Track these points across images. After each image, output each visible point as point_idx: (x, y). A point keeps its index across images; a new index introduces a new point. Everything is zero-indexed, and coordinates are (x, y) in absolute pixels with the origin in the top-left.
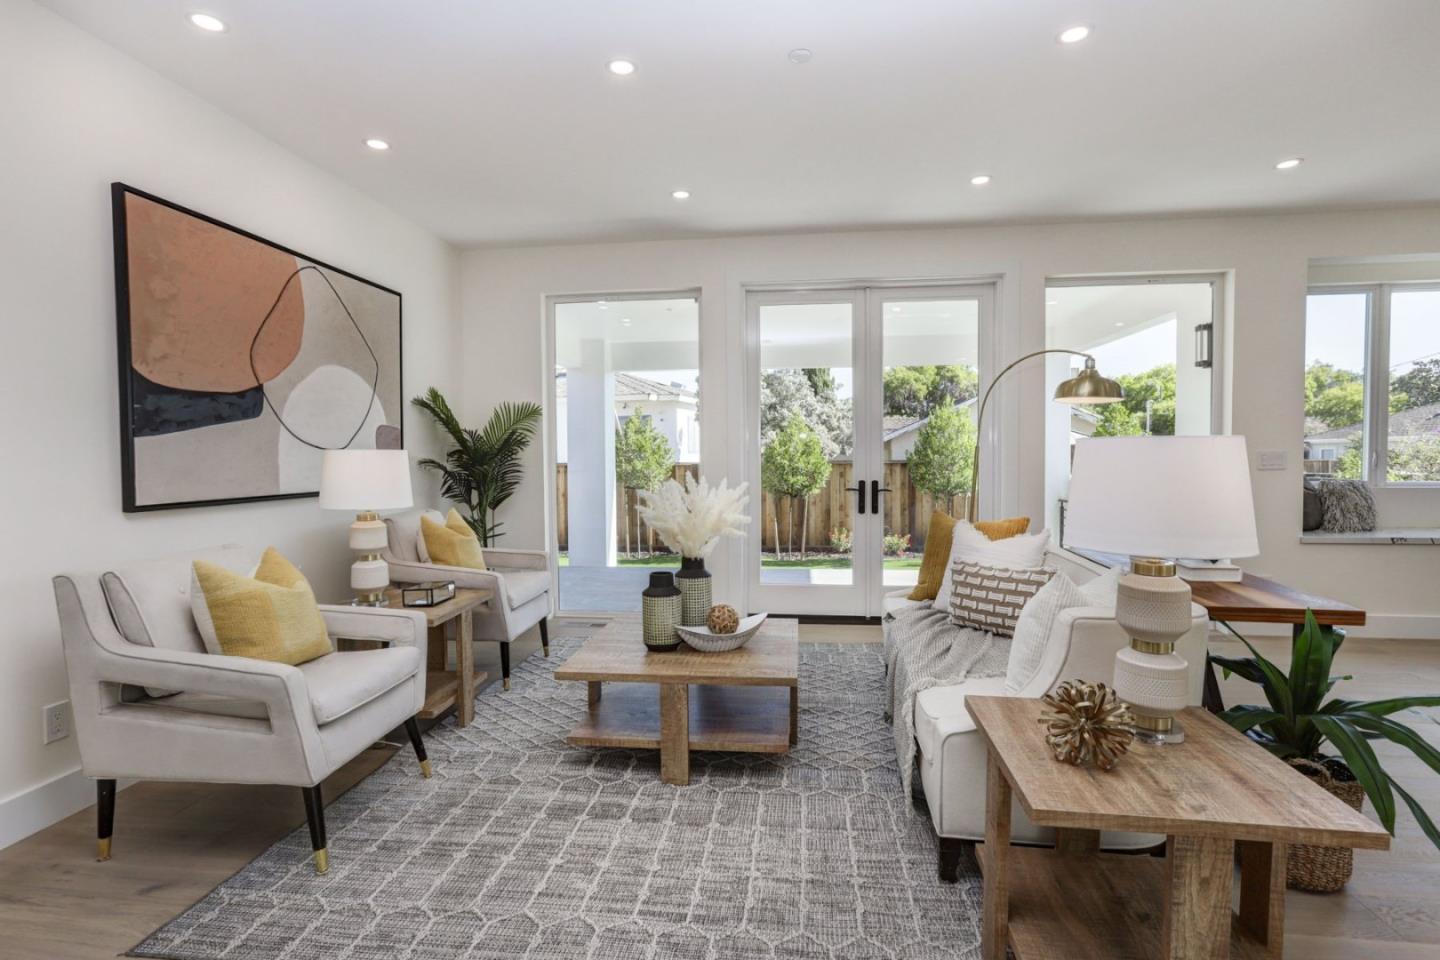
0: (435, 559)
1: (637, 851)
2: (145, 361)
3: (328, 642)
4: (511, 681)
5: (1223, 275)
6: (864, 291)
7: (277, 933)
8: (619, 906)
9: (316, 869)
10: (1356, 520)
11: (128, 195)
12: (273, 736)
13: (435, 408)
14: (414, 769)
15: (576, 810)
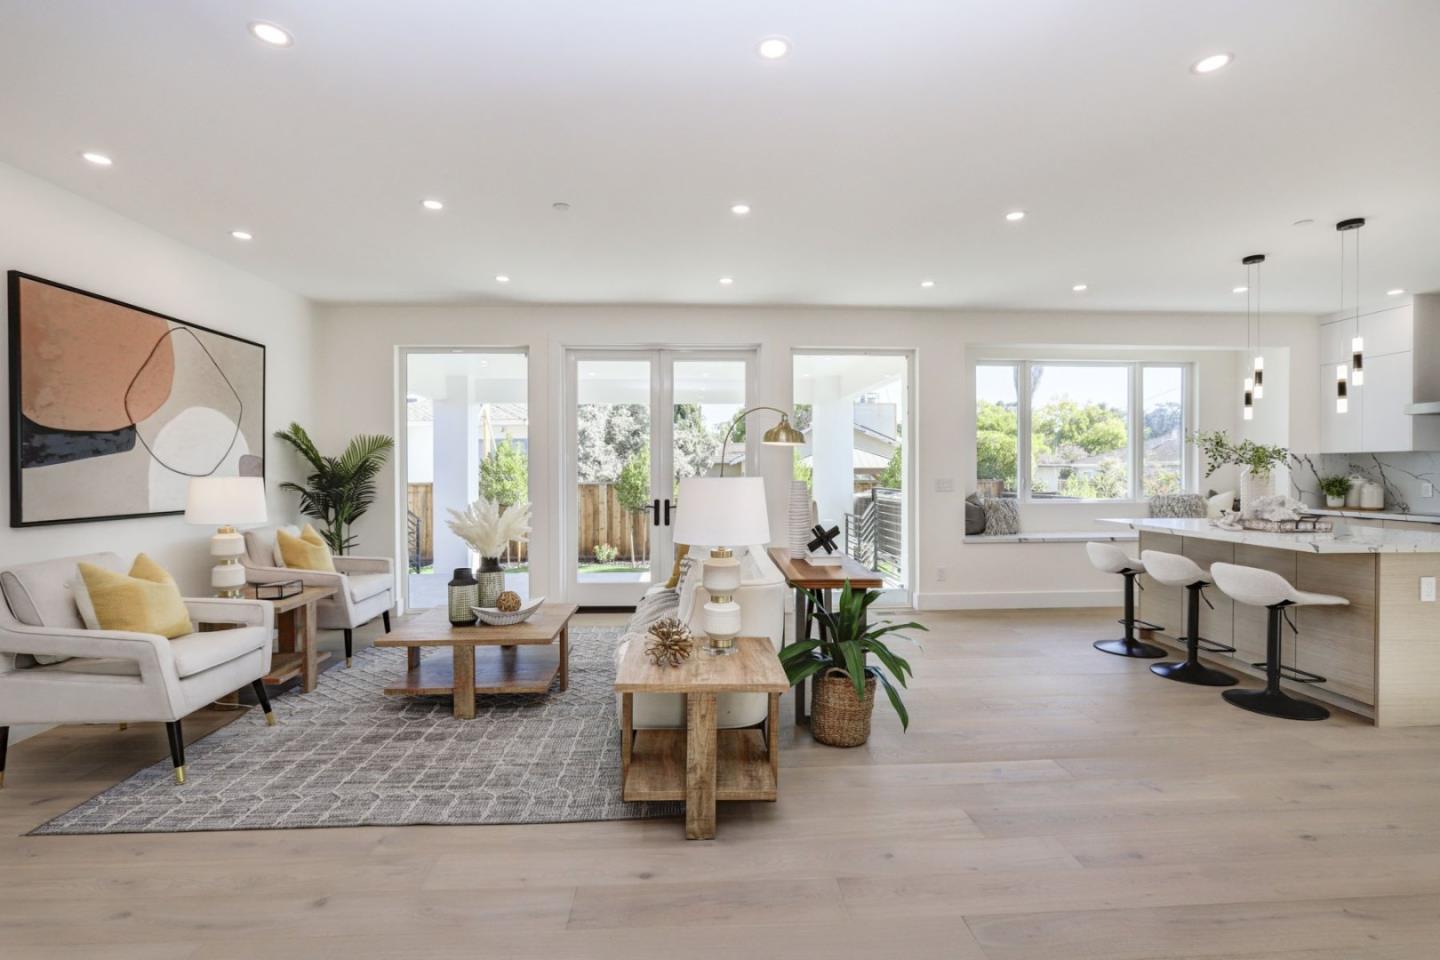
0: (289, 565)
1: (423, 757)
2: (32, 408)
3: (190, 624)
4: (353, 660)
5: (913, 351)
6: (660, 354)
7: (145, 816)
8: (400, 785)
9: (177, 782)
10: (1005, 526)
11: (22, 280)
12: (144, 686)
13: (297, 440)
14: (261, 721)
15: (385, 737)
